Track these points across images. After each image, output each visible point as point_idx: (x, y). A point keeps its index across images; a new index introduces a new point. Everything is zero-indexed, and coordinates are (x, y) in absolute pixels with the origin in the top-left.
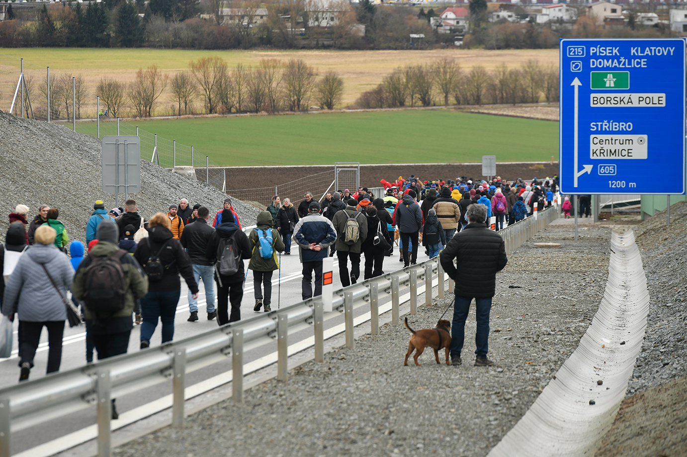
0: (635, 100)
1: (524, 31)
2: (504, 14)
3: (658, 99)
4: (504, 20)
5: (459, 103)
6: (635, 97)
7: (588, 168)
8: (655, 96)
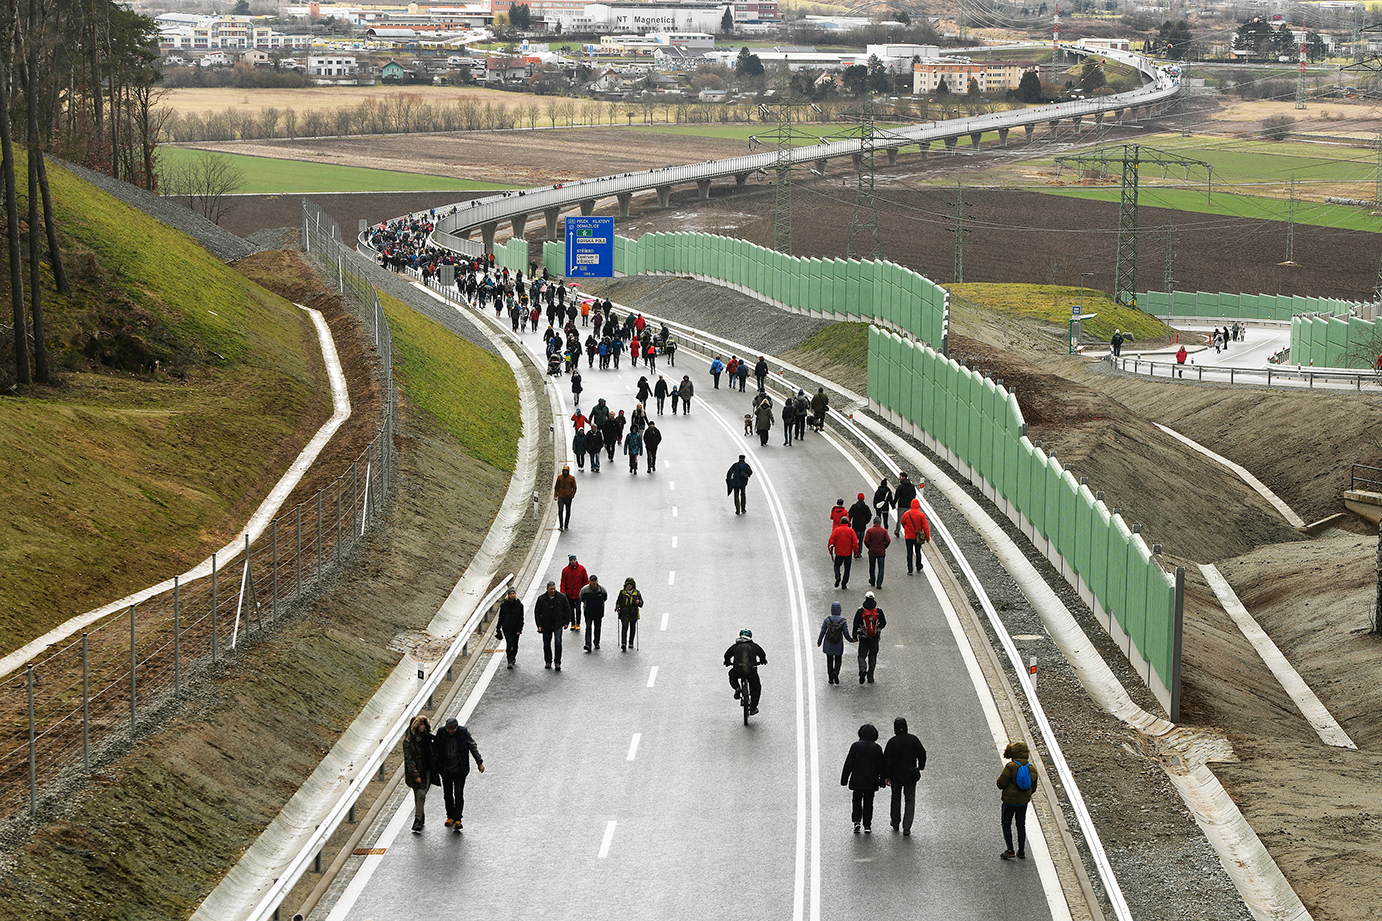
0: (594, 241)
1: (192, 73)
2: (174, 59)
3: (603, 240)
4: (175, 65)
5: (177, 140)
6: (594, 239)
7: (576, 268)
8: (602, 239)
